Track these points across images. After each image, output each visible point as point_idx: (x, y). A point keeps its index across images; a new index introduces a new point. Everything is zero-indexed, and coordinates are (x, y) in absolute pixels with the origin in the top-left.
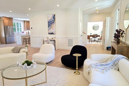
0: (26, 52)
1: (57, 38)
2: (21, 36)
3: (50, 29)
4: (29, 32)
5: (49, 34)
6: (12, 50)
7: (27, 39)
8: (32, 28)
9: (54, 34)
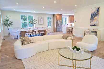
0: (72, 40)
1: (99, 30)
2: (67, 27)
3: (93, 21)
4: (72, 24)
5: (91, 25)
6: (62, 37)
7: (70, 29)
8: (75, 21)
9: (96, 26)
